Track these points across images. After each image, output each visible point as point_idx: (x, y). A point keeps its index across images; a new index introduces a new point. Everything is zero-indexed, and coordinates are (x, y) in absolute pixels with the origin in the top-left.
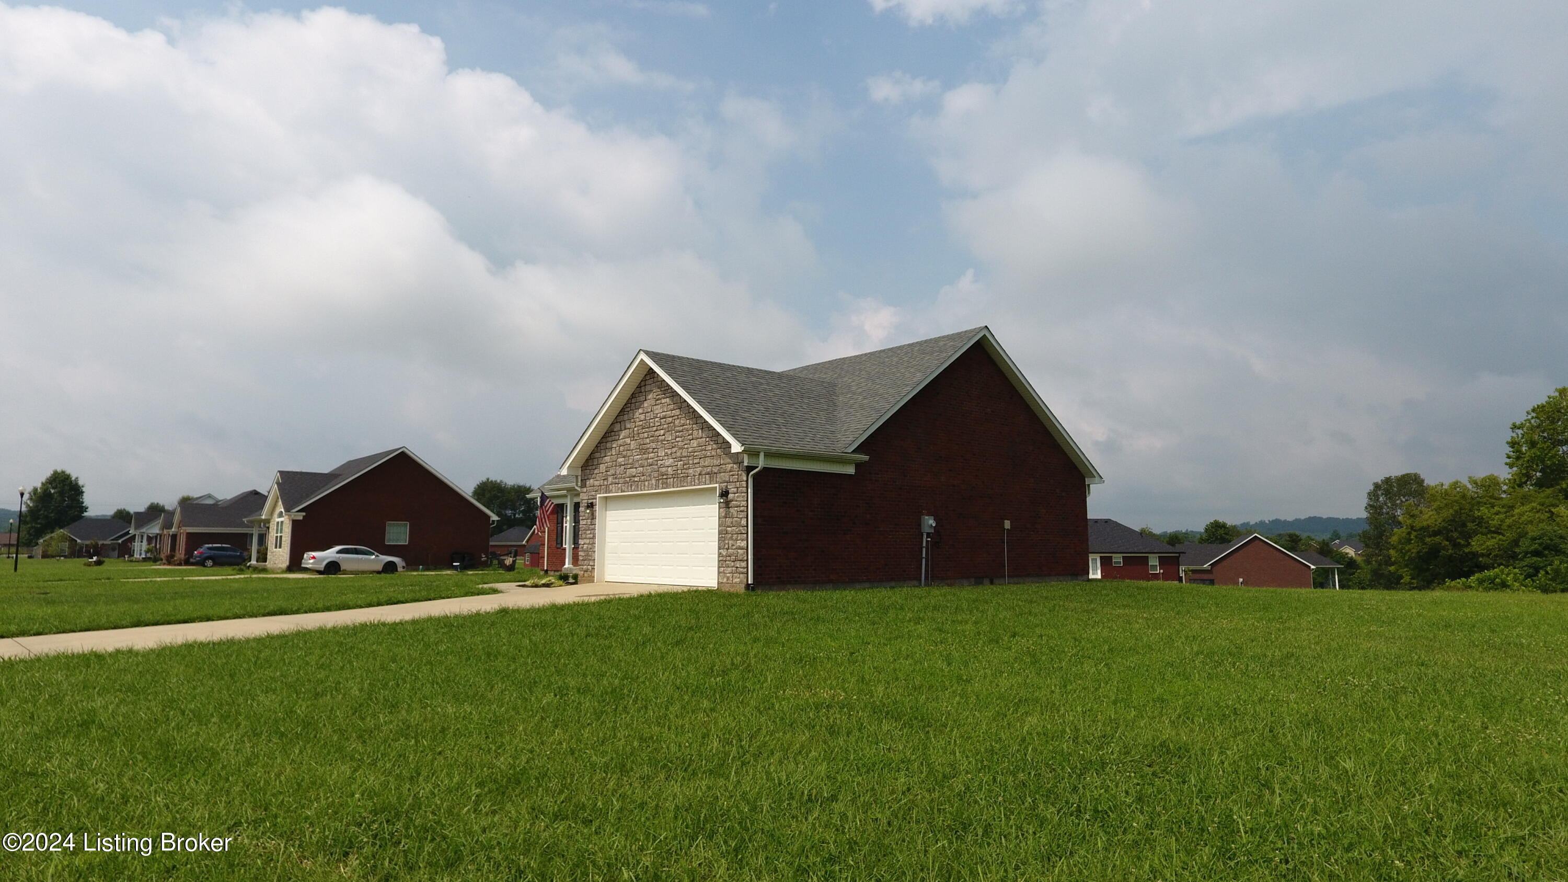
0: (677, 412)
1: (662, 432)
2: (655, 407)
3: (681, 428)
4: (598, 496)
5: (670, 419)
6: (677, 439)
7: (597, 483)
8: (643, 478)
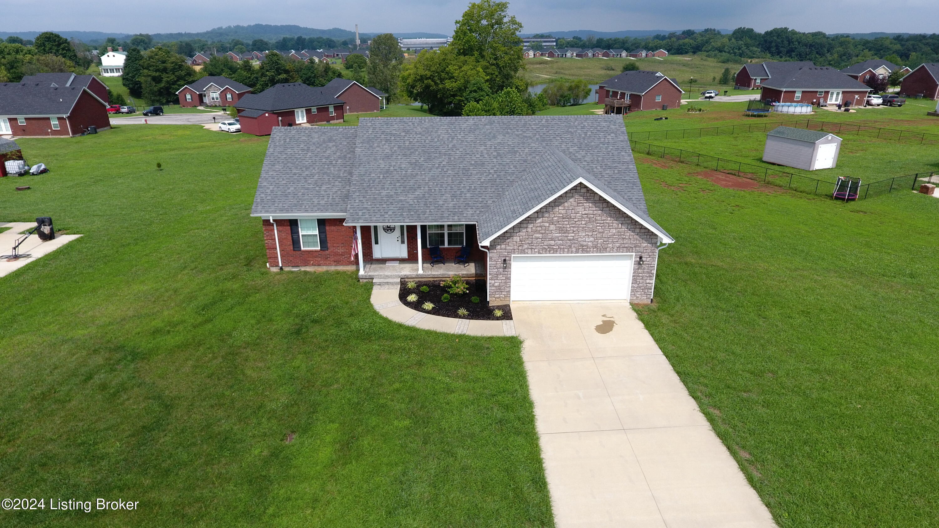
0: (600, 212)
1: (583, 222)
2: (576, 208)
3: (602, 222)
4: (512, 255)
5: (592, 216)
6: (598, 228)
7: (508, 248)
8: (563, 247)
